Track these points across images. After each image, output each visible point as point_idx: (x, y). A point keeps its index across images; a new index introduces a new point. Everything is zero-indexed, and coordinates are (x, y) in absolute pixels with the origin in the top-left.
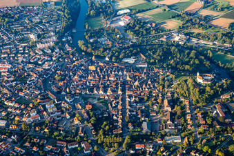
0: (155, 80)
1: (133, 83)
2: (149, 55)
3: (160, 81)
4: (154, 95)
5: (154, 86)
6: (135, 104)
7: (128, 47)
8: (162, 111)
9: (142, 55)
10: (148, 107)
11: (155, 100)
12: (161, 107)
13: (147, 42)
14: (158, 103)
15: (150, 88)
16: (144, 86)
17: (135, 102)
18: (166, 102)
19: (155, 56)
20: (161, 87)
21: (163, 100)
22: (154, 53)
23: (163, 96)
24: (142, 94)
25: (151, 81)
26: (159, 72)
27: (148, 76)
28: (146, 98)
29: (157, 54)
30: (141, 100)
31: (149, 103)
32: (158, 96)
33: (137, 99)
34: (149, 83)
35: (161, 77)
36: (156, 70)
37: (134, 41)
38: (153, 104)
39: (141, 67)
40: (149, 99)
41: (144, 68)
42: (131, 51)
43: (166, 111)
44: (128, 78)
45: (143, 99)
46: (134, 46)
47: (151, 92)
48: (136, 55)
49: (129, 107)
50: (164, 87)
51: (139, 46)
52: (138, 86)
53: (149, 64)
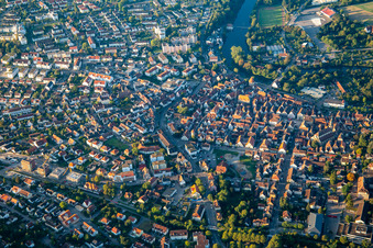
0: (351, 136)
1: (310, 135)
2: (354, 86)
3: (360, 140)
4: (344, 163)
5: (347, 148)
6: (304, 176)
7: (318, 67)
8: (351, 197)
9: (339, 85)
10: (325, 185)
11: (342, 173)
12: (350, 189)
13: (354, 62)
14: (347, 181)
15: (340, 150)
16: (328, 145)
17: (306, 172)
18: (361, 181)
19: (363, 90)
20: (359, 151)
21: (356, 177)
22: (362, 84)
23: (359, 167)
24: (321, 159)
25: (342, 137)
26: (362, 121)
27: (341, 125)
28: (326, 168)
29: (368, 87)
30: (317, 171)
31: (330, 178)
32: (350, 167)
33: (310, 167)
34: (340, 139)
35: (364, 132)
36: (358, 116)
37: (332, 56)
38: (337, 181)
39: (332, 108)
40: (332, 168)
41: (338, 109)
42: (321, 75)
43: (359, 199)
44: (303, 126)
45: (321, 168)
46: (329, 66)
47: (339, 157)
48: (328, 83)
49: (291, 181)
50: (364, 152)
51: (340, 66)
52: (317, 143)
53: (349, 102)
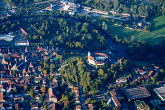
0: (38, 63)
1: (10, 67)
2: (32, 29)
3: (44, 64)
4: (37, 82)
5: (37, 71)
6: (11, 96)
7: (5, 20)
8: (46, 103)
9: (22, 30)
10: (28, 99)
11: (37, 88)
12: (45, 98)
13: (29, 13)
14: (41, 93)
15: (32, 73)
16: (24, 71)
17: (12, 92)
18: (50, 90)
19: (39, 31)
20: (45, 71)
21: (47, 89)
22: (37, 27)
23: (47, 82)
24: (21, 82)
25: (32, 64)
26: (43, 52)
27: (30, 57)
28: (26, 87)
29: (42, 29)
30: (20, 90)
31: (30, 94)
32: (42, 83)
33: (14, 89)
34: (31, 66)
35: (45, 58)
36: (40, 49)
37: (13, 11)
38: (35, 95)
39: (21, 46)
40: (30, 87)
41: (25, 46)
42: (9, 25)
43: (51, 103)
44: (4, 62)
45: (22, 88)
46: (13, 18)
47: (33, 78)
48: (15, 30)
49: (3, 101)
50: (48, 72)
51: (20, 18)
52: (16, 71)
53: (31, 41)
